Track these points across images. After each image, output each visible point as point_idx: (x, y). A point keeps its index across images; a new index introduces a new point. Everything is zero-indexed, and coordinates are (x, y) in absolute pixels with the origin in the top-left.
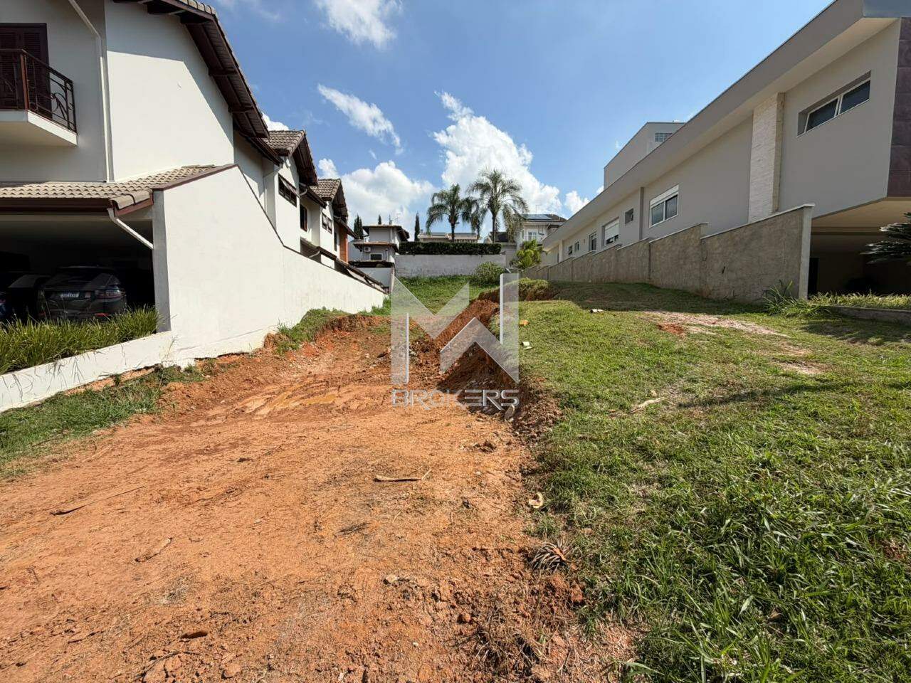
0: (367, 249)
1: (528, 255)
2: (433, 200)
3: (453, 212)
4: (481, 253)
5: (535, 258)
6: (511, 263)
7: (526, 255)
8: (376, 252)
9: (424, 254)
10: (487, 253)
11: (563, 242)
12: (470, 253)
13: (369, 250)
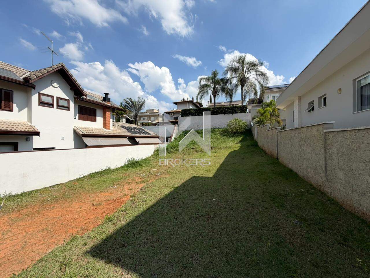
0: (171, 114)
1: (267, 112)
2: (200, 82)
3: (214, 88)
4: (232, 113)
5: (273, 114)
6: (253, 119)
7: (265, 112)
8: (176, 116)
9: (195, 115)
10: (236, 113)
11: (300, 98)
12: (224, 113)
13: (173, 115)
